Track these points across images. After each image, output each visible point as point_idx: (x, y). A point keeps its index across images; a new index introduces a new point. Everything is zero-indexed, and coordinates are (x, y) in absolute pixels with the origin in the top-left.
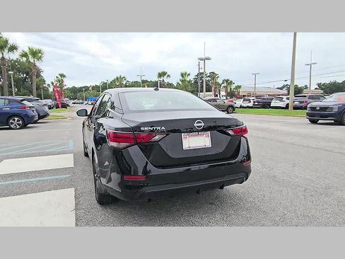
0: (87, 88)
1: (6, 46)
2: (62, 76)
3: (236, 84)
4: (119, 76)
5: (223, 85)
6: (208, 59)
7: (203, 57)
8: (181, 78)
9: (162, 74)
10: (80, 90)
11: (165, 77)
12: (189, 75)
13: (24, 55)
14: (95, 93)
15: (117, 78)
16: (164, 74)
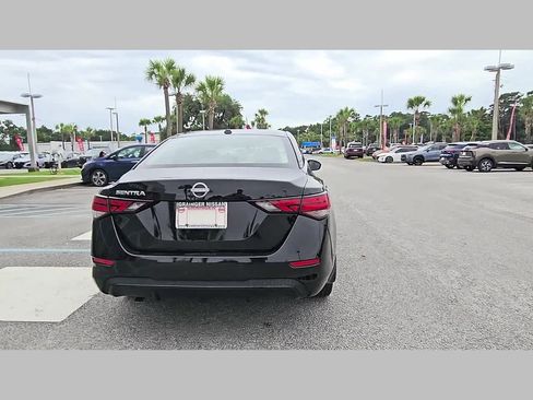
1: (182, 79)
2: (263, 112)
4: (344, 109)
8: (452, 106)
9: (415, 102)
13: (202, 88)
14: (314, 135)
15: (341, 113)
16: (419, 101)
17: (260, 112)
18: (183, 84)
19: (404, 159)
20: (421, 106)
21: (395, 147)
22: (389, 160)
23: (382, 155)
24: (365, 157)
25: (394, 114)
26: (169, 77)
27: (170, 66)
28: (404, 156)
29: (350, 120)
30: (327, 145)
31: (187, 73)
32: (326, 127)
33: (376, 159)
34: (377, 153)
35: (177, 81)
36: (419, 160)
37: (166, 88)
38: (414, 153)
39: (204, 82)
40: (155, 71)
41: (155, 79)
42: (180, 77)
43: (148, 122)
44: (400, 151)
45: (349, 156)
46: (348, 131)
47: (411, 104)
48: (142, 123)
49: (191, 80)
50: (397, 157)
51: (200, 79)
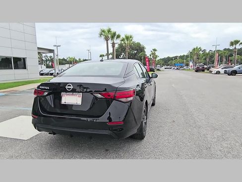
2: (155, 50)
10: (172, 59)
13: (123, 40)
14: (181, 61)
15: (194, 49)
16: (237, 42)
17: (153, 50)
18: (115, 39)
19: (225, 72)
20: (238, 45)
21: (222, 66)
22: (218, 73)
23: (214, 70)
24: (206, 71)
25: (225, 49)
26: (109, 36)
27: (109, 31)
28: (226, 71)
29: (201, 52)
30: (187, 65)
31: (117, 34)
32: (187, 56)
33: (211, 72)
34: (212, 69)
35: (113, 37)
36: (234, 73)
37: (107, 41)
38: (232, 69)
39: (124, 37)
40: (103, 33)
41: (103, 37)
42: (114, 36)
43: (103, 56)
44: (224, 68)
45: (197, 70)
46: (198, 58)
47: (232, 44)
48: (101, 56)
49: (118, 37)
50: (222, 71)
51: (123, 36)
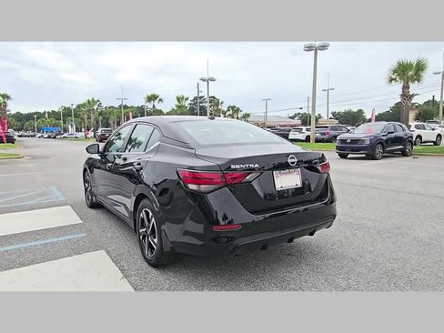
0: (40, 115)
2: (5, 97)
3: (244, 112)
5: (228, 113)
6: (213, 80)
7: (206, 77)
8: (177, 103)
9: (152, 98)
10: (30, 117)
11: (157, 101)
12: (187, 99)
15: (89, 102)
